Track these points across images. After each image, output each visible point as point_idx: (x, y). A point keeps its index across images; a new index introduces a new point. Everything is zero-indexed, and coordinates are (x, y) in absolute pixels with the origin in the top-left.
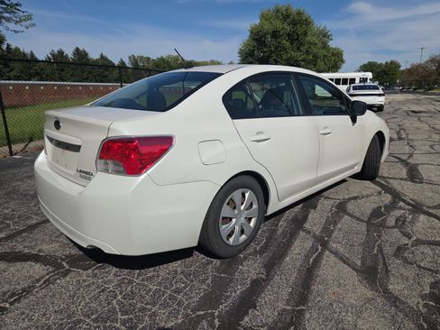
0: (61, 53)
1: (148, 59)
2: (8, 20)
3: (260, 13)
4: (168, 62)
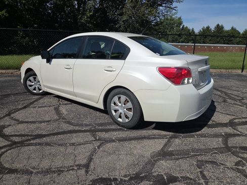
0: (208, 28)
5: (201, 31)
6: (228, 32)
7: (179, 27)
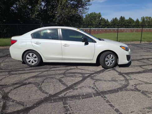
0: (116, 18)
1: (150, 18)
5: (112, 20)
6: (127, 20)
7: (100, 18)
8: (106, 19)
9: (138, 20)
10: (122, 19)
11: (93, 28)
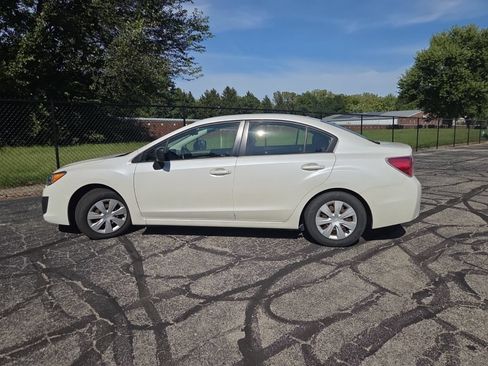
0: (213, 92)
1: (293, 94)
2: (185, 72)
3: (431, 37)
4: (314, 98)
5: (203, 97)
6: (242, 99)
8: (187, 92)
9: (267, 100)
10: (230, 93)
11: (150, 116)
